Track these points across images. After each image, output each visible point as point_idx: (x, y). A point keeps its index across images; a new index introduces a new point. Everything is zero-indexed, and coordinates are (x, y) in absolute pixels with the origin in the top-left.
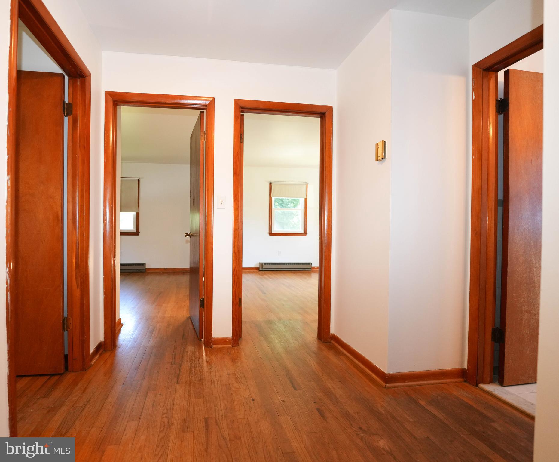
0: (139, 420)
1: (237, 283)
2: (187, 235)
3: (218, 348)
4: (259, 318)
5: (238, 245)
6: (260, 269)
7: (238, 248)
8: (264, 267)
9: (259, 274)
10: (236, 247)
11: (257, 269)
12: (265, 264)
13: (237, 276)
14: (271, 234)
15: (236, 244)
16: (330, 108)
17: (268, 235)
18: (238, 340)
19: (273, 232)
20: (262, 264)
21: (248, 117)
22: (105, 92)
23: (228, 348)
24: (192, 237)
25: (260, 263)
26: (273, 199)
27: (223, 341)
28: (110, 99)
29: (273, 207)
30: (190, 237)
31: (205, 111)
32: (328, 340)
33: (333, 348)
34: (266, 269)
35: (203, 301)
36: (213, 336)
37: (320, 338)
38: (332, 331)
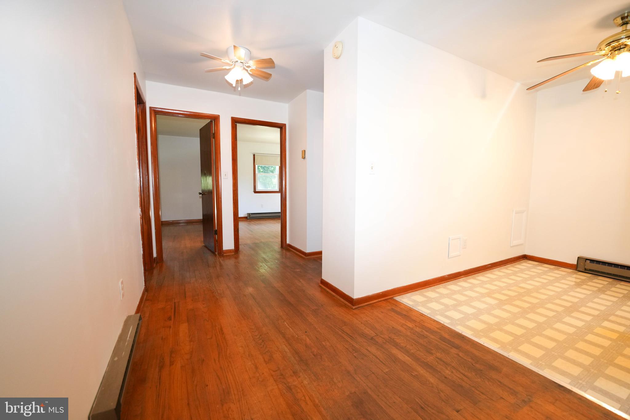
0: (195, 277)
1: (236, 220)
2: (200, 194)
3: (227, 255)
4: (249, 242)
5: (236, 199)
6: (248, 218)
7: (236, 200)
8: (251, 217)
9: (247, 221)
10: (235, 200)
11: (246, 218)
12: (252, 214)
13: (236, 216)
14: (255, 192)
15: (235, 198)
16: (285, 125)
17: (253, 193)
18: (238, 251)
19: (257, 191)
20: (249, 214)
21: (239, 126)
22: (150, 107)
23: (232, 255)
24: (204, 195)
25: (248, 214)
26: (256, 166)
27: (229, 251)
28: (153, 112)
29: (257, 172)
30: (202, 195)
31: (213, 121)
32: (286, 247)
33: (288, 250)
34: (253, 218)
35: (216, 231)
36: (223, 249)
37: (282, 247)
38: (288, 242)
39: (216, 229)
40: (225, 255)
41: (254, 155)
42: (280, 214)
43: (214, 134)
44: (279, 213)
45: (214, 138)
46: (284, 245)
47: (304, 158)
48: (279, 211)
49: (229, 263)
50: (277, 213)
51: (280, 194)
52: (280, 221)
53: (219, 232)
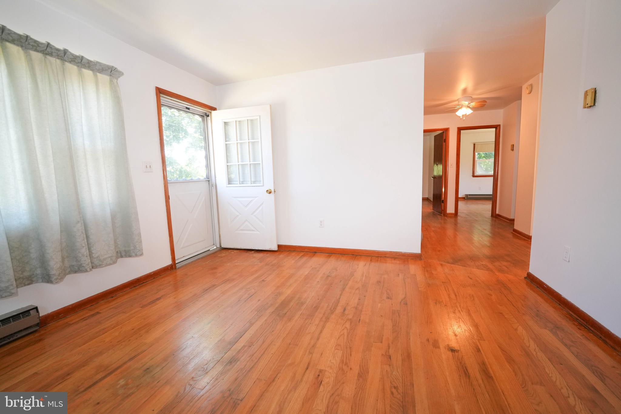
6: (466, 198)
8: (468, 197)
9: (466, 200)
11: (464, 198)
12: (469, 195)
14: (474, 176)
16: (499, 125)
17: (472, 177)
18: (456, 215)
19: (475, 175)
23: (453, 216)
25: (466, 195)
26: (476, 154)
27: (451, 214)
29: (476, 159)
30: (434, 178)
31: (445, 132)
32: (495, 216)
33: (496, 217)
34: (469, 198)
35: (443, 201)
36: (447, 212)
37: (492, 216)
38: (497, 212)
39: (443, 199)
40: (448, 216)
41: (474, 145)
42: (491, 197)
43: (445, 140)
44: (491, 195)
45: (445, 142)
46: (494, 215)
47: (513, 150)
48: (491, 193)
49: (450, 221)
50: (489, 195)
51: (492, 178)
52: (491, 202)
53: (445, 202)
